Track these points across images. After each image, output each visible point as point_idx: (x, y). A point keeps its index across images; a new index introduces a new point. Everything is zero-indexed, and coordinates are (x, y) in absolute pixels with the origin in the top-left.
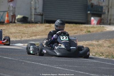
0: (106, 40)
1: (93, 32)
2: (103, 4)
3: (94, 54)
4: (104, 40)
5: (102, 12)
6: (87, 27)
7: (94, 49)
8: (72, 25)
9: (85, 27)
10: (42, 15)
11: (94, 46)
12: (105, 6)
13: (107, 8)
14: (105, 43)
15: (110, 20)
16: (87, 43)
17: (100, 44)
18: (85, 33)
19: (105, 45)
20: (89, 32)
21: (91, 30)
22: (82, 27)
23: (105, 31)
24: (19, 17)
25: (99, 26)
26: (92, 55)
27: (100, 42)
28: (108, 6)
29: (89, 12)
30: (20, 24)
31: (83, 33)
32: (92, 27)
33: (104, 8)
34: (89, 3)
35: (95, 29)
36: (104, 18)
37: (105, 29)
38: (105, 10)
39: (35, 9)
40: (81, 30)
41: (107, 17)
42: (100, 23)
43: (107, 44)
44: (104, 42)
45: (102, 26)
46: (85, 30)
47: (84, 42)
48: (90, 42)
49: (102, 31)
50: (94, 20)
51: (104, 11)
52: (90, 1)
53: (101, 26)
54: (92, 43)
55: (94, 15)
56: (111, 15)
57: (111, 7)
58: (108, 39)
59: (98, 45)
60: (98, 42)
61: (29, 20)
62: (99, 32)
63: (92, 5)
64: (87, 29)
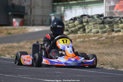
0: (28, 41)
1: (14, 33)
2: (25, 4)
3: (13, 56)
4: (25, 42)
5: (24, 12)
6: (8, 29)
7: (13, 51)
9: (6, 29)
11: (15, 48)
12: (27, 6)
13: (30, 8)
14: (27, 44)
15: (33, 21)
16: (7, 46)
17: (21, 46)
18: (5, 35)
19: (26, 47)
20: (10, 34)
21: (12, 32)
22: (2, 29)
23: (27, 32)
25: (20, 28)
26: (11, 57)
27: (22, 44)
28: (30, 6)
29: (10, 13)
31: (3, 35)
32: (13, 29)
33: (26, 8)
34: (10, 4)
35: (16, 31)
36: (27, 18)
37: (27, 31)
40: (2, 33)
41: (30, 18)
42: (23, 24)
43: (29, 46)
44: (25, 44)
45: (24, 27)
46: (6, 32)
47: (4, 44)
48: (11, 44)
49: (24, 33)
50: (16, 22)
51: (26, 11)
52: (10, 1)
53: (22, 28)
54: (12, 45)
55: (16, 16)
56: (34, 16)
57: (34, 7)
58: (30, 41)
59: (19, 46)
60: (19, 43)
62: (21, 33)
63: (13, 5)
64: (7, 31)
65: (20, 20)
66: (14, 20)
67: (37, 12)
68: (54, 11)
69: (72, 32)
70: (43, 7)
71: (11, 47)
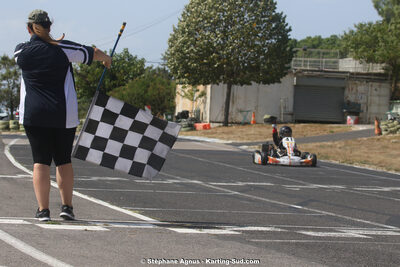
1: (336, 132)
2: (361, 101)
5: (359, 109)
8: (316, 125)
10: (292, 114)
12: (363, 103)
13: (366, 106)
20: (333, 132)
21: (335, 130)
22: (327, 127)
24: (267, 116)
28: (366, 103)
29: (344, 110)
30: (268, 126)
33: (362, 106)
34: (345, 101)
36: (362, 116)
38: (364, 108)
39: (285, 108)
40: (325, 131)
41: (366, 116)
42: (357, 122)
50: (350, 119)
51: (362, 109)
55: (351, 114)
56: (370, 114)
57: (370, 105)
60: (333, 142)
61: (278, 120)
63: (349, 102)
65: (355, 117)
66: (349, 117)
67: (374, 109)
68: (391, 109)
69: (391, 132)
70: (379, 105)
71: (321, 146)
